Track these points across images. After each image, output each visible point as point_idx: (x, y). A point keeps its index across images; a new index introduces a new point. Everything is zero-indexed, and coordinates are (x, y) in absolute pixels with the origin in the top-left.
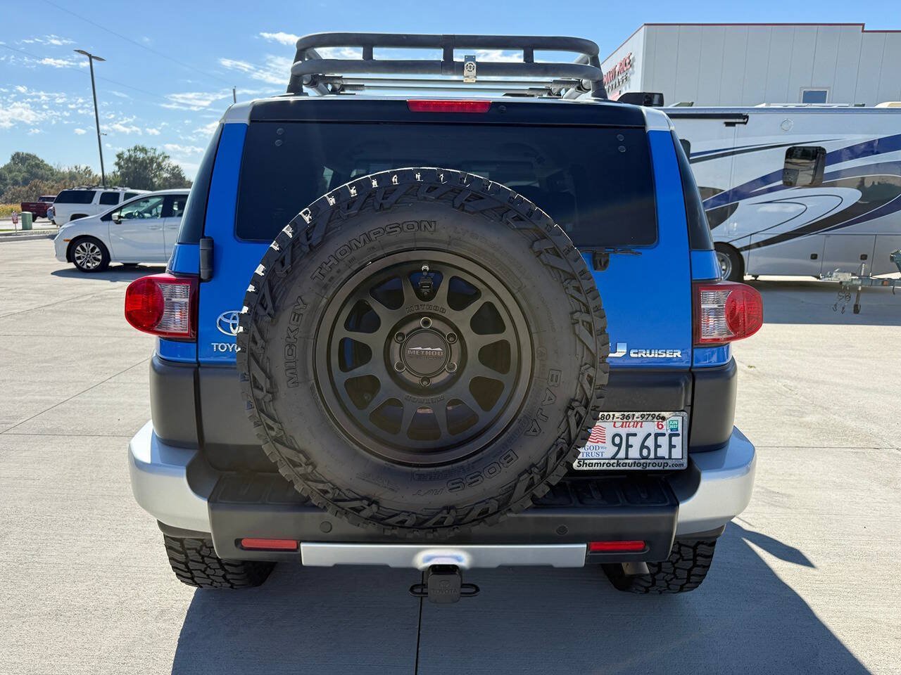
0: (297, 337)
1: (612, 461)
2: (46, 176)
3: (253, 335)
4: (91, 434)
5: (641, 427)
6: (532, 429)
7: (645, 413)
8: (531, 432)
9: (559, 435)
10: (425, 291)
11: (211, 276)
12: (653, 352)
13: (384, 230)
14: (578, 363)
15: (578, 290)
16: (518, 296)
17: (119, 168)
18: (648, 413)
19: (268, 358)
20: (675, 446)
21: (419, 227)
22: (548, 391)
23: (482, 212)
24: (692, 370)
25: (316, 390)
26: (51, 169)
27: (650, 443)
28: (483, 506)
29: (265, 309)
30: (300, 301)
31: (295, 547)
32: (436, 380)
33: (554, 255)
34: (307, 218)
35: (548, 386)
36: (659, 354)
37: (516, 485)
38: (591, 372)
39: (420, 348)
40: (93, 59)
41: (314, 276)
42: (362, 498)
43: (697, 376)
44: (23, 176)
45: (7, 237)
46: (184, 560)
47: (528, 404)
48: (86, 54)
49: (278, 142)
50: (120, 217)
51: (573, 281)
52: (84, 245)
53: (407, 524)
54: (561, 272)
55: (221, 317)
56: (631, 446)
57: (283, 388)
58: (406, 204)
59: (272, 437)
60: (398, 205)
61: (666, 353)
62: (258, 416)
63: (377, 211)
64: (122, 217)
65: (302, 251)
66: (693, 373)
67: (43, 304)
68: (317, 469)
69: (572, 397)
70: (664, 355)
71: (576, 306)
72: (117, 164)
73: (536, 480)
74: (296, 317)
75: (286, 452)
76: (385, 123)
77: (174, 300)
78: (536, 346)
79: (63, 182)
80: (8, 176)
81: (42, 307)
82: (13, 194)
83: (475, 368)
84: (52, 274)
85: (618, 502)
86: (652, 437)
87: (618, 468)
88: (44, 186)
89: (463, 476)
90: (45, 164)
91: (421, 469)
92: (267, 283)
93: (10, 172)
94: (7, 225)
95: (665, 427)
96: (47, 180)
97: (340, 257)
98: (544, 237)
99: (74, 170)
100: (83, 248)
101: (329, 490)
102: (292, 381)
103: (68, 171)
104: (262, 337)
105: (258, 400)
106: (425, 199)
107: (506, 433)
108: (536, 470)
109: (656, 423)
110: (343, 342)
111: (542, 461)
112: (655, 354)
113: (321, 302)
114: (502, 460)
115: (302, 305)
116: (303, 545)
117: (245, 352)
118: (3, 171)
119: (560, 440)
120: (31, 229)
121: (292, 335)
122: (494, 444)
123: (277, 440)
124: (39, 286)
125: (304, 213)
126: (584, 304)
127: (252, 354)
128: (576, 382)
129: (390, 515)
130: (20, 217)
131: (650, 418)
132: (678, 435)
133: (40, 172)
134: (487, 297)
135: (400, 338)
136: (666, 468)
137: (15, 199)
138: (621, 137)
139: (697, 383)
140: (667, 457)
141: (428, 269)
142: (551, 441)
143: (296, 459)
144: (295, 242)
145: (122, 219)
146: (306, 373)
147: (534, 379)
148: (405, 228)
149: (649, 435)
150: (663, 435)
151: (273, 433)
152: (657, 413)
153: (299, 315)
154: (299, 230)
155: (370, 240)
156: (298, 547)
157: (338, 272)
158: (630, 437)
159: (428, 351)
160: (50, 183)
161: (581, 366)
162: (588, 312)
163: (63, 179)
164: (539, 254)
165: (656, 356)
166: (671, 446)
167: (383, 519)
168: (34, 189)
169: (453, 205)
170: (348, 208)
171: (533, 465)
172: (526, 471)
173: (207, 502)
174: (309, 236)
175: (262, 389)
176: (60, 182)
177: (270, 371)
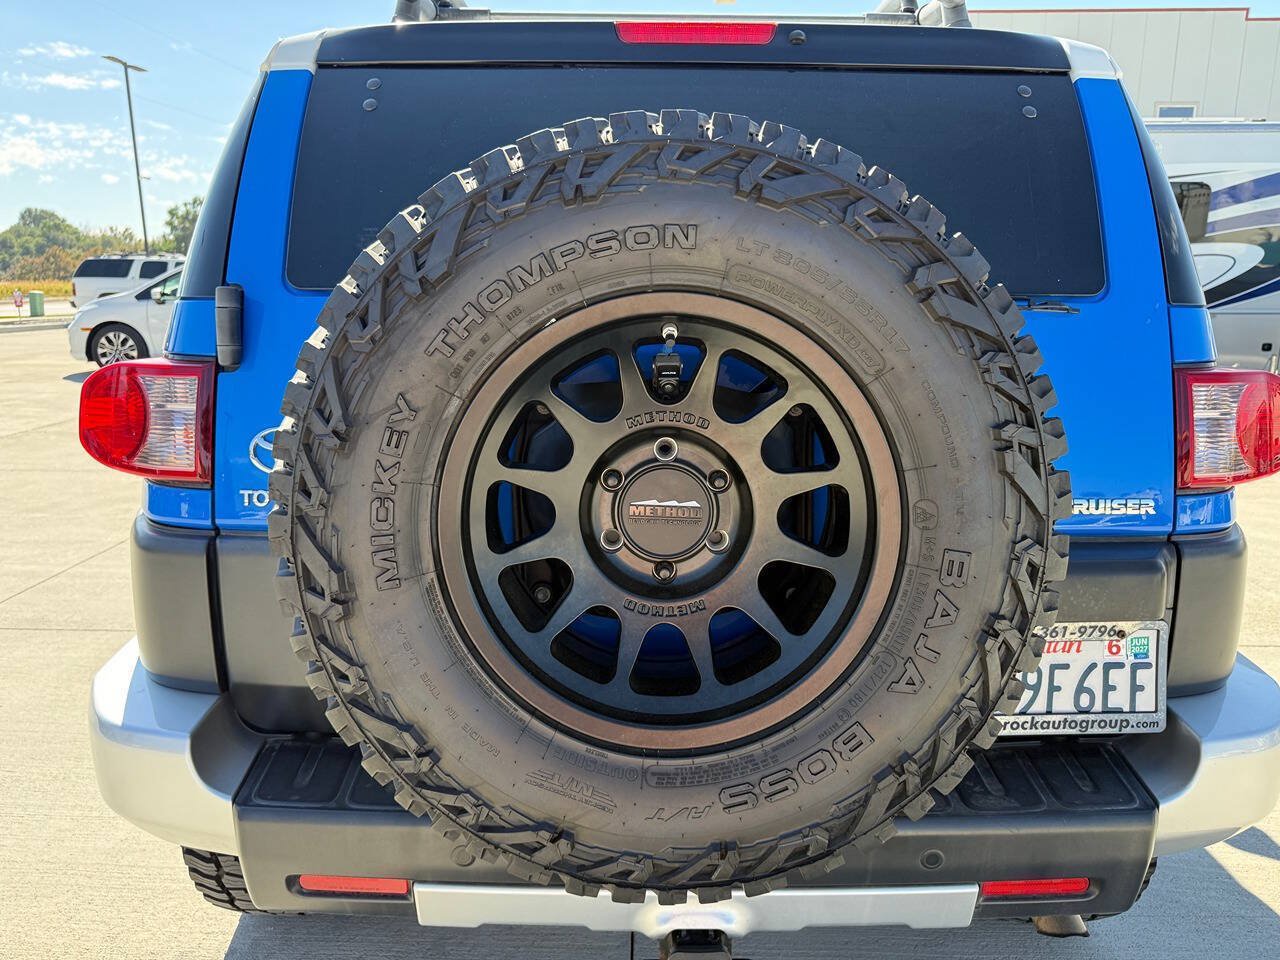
0: (395, 480)
1: (1022, 719)
2: (69, 242)
3: (302, 477)
4: (94, 627)
5: (1078, 651)
6: (905, 678)
7: (1087, 624)
8: (902, 686)
9: (960, 691)
10: (668, 383)
11: (240, 357)
12: (1102, 505)
13: (585, 246)
14: (1008, 535)
15: (1009, 373)
16: (875, 389)
17: (172, 230)
18: (1093, 624)
19: (333, 526)
20: (1142, 688)
21: (662, 240)
22: (939, 598)
23: (799, 202)
24: (1174, 538)
25: (439, 593)
26: (75, 232)
27: (1095, 681)
28: (797, 842)
29: (328, 421)
30: (401, 403)
31: (404, 891)
32: (685, 569)
33: (958, 297)
34: (417, 225)
35: (939, 586)
36: (1112, 509)
37: (867, 798)
38: (1036, 555)
39: (654, 502)
40: (129, 70)
41: (431, 349)
42: (539, 826)
43: (1186, 550)
44: (37, 242)
45: (8, 326)
46: (214, 874)
47: (893, 624)
48: (120, 61)
49: (368, 103)
50: (163, 294)
51: (1001, 354)
52: (111, 335)
53: (631, 879)
54: (972, 334)
55: (257, 440)
56: (1059, 689)
57: (367, 589)
58: (633, 188)
59: (345, 695)
60: (614, 189)
61: (1126, 505)
62: (315, 652)
63: (567, 203)
64: (167, 295)
65: (405, 294)
66: (1176, 545)
67: (46, 423)
68: (441, 764)
69: (994, 609)
70: (1123, 511)
71: (1005, 410)
72: (170, 223)
73: (910, 788)
74: (395, 437)
75: (377, 728)
76: (573, 65)
77: (170, 407)
78: (912, 498)
79: (92, 250)
80: (16, 242)
81: (43, 427)
82: (23, 267)
83: (770, 543)
84: (64, 378)
85: (1040, 802)
86: (1099, 670)
87: (1033, 732)
88: (68, 255)
89: (754, 778)
90: (68, 226)
91: (663, 762)
92: (330, 366)
93: (19, 236)
94: (9, 310)
95: (1123, 652)
96: (70, 247)
97: (487, 306)
98: (937, 259)
99: (109, 233)
100: (110, 341)
101: (468, 808)
102: (388, 575)
103: (100, 235)
104: (322, 481)
105: (313, 616)
106: (674, 174)
107: (845, 686)
108: (914, 767)
109: (1107, 643)
110: (494, 491)
111: (926, 747)
112: (1105, 508)
113: (446, 406)
114: (839, 746)
115: (406, 413)
116: (418, 889)
117: (286, 514)
118: (9, 235)
119: (966, 702)
120: (43, 315)
121: (385, 477)
122: (820, 710)
123: (356, 702)
124: (44, 396)
125: (411, 214)
126: (1023, 407)
127: (302, 519)
128: (1000, 578)
129: (597, 859)
130: (28, 300)
131: (1097, 633)
132: (1148, 666)
133: (61, 236)
134: (801, 393)
135: (612, 482)
136: (1124, 731)
137: (27, 274)
138: (1026, 91)
139: (1185, 563)
140: (1126, 708)
141: (676, 334)
142: (944, 702)
143: (395, 742)
144: (389, 277)
145: (166, 298)
146: (416, 557)
147: (907, 569)
148: (630, 242)
149: (1093, 666)
150: (1121, 665)
151: (347, 688)
152: (1109, 625)
153: (400, 434)
154: (399, 248)
155: (554, 269)
156: (410, 891)
157: (484, 340)
158: (1056, 671)
159: (671, 507)
160: (75, 252)
161: (1015, 543)
162: (1030, 423)
163: (93, 246)
164: (926, 295)
165: (1108, 512)
166: (1135, 688)
167: (582, 868)
168: (52, 259)
169: (738, 184)
170: (505, 199)
171: (907, 756)
172: (890, 769)
173: (231, 803)
174: (421, 261)
175: (322, 595)
176: (88, 249)
177: (339, 554)
